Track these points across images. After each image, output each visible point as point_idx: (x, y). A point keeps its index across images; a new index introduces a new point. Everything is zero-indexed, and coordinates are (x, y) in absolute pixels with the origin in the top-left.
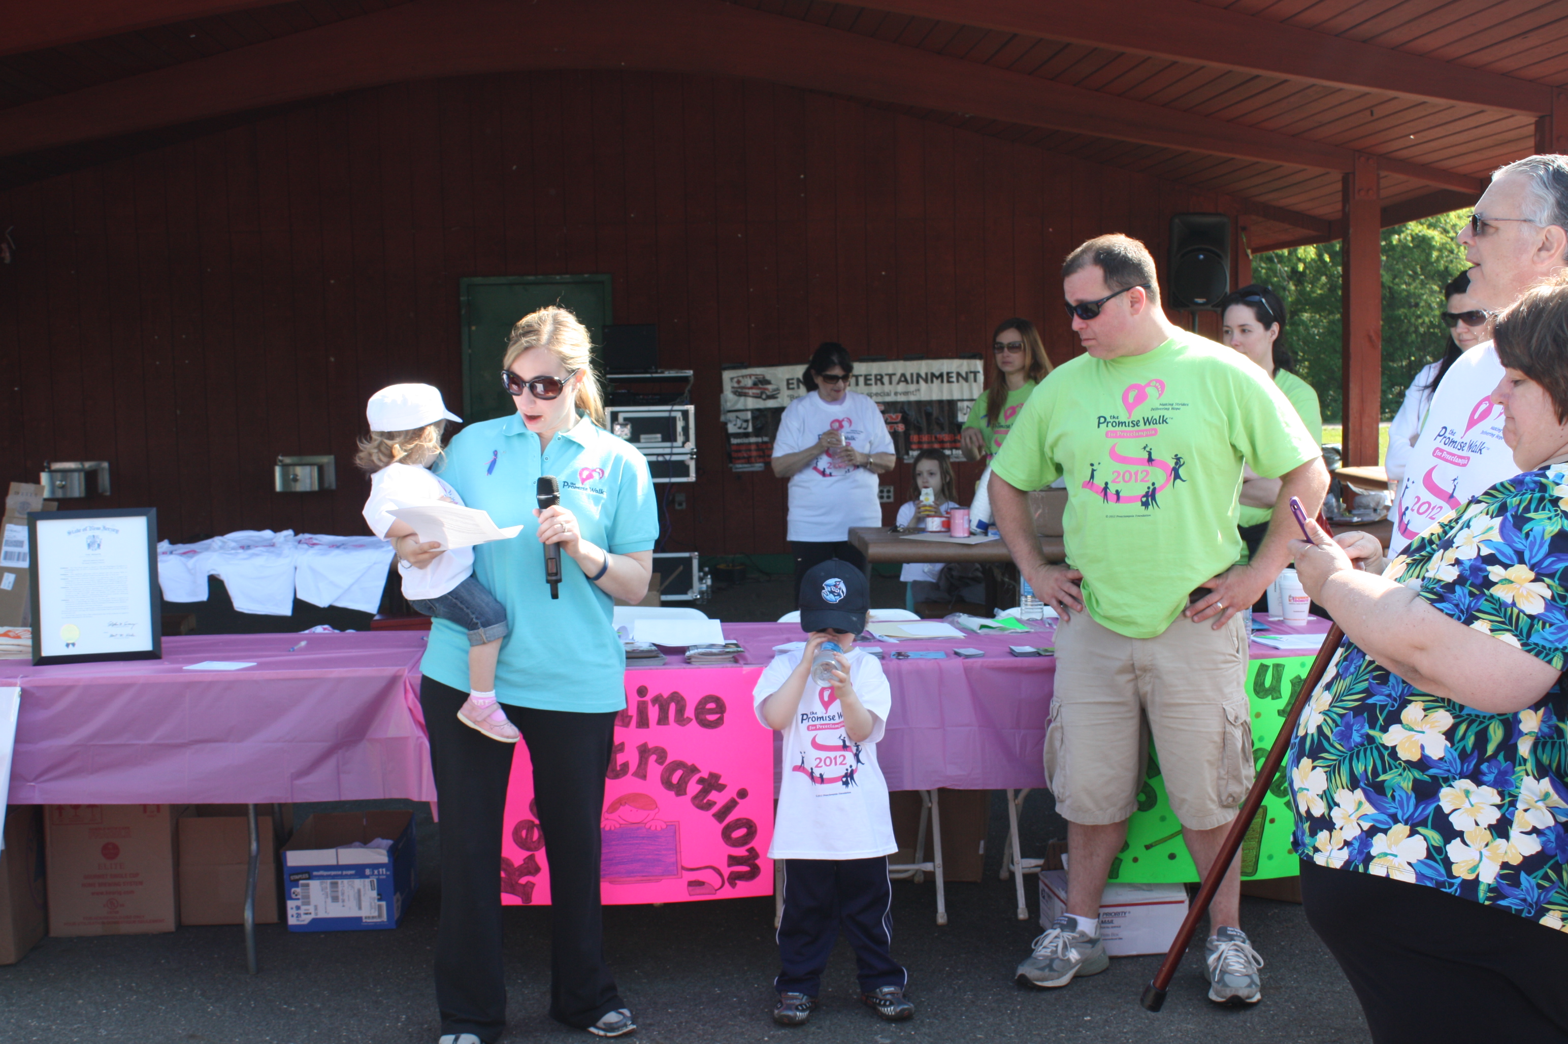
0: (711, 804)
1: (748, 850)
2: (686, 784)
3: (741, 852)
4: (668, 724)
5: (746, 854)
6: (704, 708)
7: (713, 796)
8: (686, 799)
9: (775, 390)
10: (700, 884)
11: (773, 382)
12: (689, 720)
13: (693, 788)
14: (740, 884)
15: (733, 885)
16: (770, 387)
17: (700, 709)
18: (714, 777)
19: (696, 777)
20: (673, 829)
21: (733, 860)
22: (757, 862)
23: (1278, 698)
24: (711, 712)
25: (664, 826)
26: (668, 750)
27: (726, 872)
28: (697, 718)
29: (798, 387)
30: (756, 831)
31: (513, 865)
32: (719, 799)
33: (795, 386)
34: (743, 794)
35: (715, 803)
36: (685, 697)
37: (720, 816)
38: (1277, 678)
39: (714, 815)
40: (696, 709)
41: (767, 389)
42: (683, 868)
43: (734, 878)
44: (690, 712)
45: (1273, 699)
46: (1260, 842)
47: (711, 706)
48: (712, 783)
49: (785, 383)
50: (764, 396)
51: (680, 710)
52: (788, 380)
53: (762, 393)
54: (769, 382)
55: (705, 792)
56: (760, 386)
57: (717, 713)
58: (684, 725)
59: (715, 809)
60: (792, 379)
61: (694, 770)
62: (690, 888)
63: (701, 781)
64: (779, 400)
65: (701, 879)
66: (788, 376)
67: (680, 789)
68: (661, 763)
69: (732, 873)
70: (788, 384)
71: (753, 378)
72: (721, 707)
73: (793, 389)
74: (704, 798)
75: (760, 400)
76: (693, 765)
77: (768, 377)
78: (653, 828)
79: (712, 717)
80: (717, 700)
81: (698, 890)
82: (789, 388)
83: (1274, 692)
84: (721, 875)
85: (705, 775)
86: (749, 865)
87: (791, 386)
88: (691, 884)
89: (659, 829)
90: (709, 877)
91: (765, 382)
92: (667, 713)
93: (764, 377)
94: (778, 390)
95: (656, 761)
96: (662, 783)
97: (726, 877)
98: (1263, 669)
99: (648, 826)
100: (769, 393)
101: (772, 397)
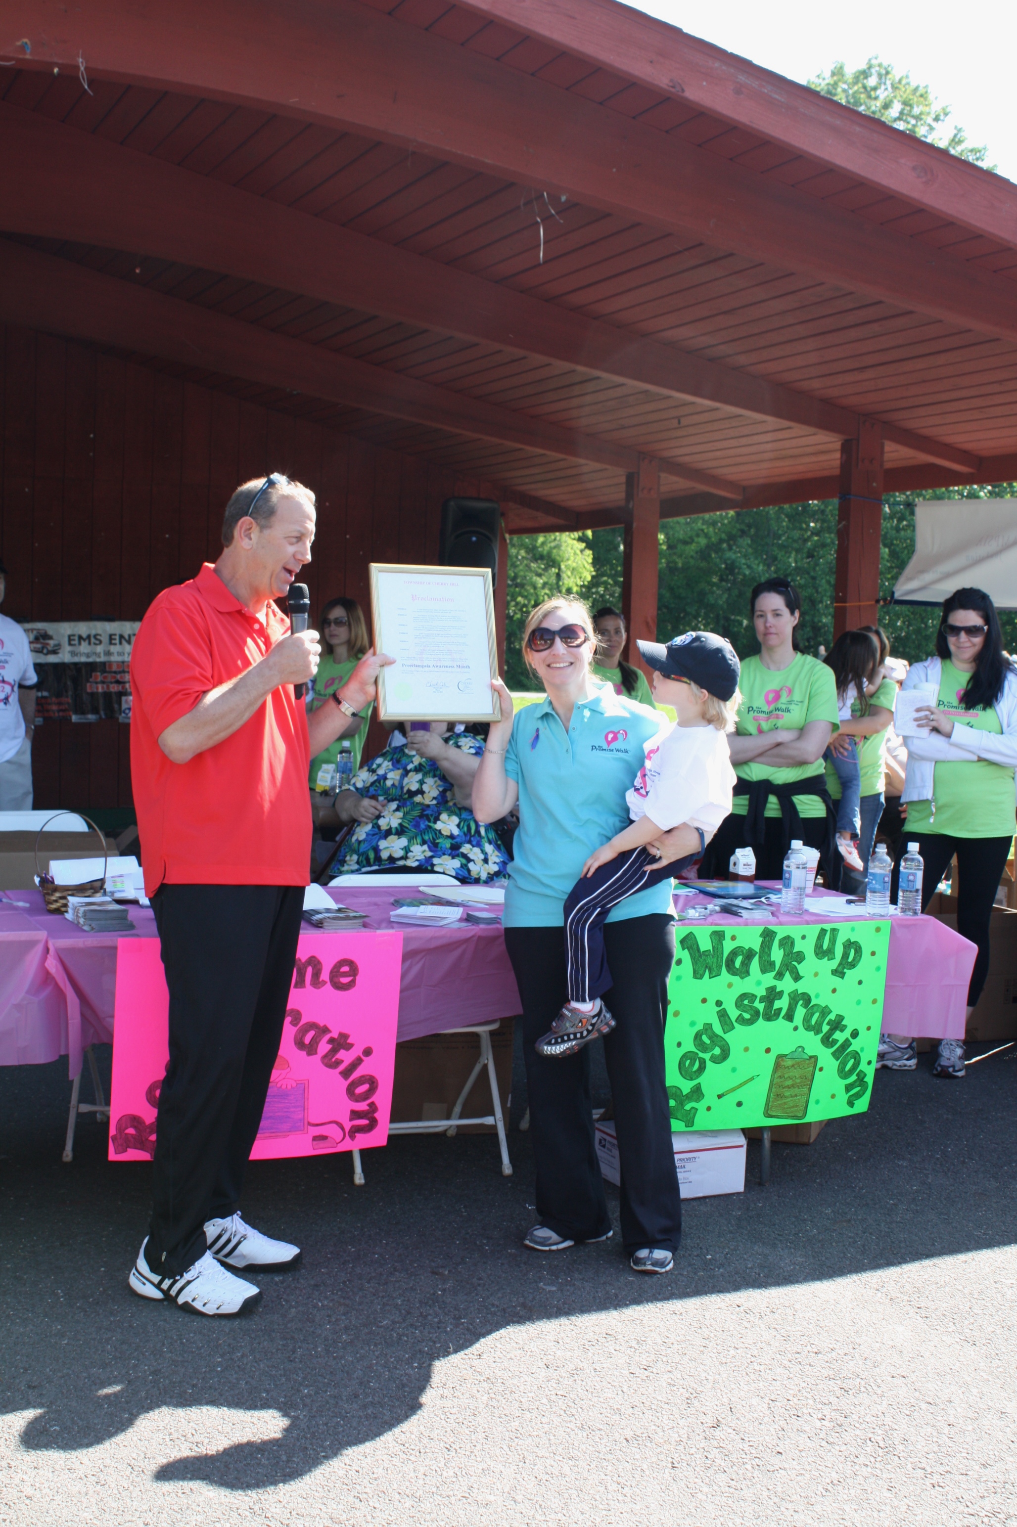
0: (339, 1062)
1: (368, 1105)
2: (317, 1044)
3: (363, 1106)
4: (304, 987)
5: (368, 1108)
6: (338, 971)
7: (342, 1054)
8: (316, 1059)
9: (55, 646)
10: (323, 1138)
11: (54, 637)
12: (324, 983)
13: (324, 1047)
14: (358, 1136)
15: (352, 1137)
16: (51, 642)
17: (335, 973)
18: (344, 1036)
19: (327, 1037)
20: (303, 1088)
21: (355, 1114)
22: (376, 1115)
23: (832, 959)
24: (345, 974)
25: (294, 1085)
26: (302, 1012)
27: (348, 1125)
28: (331, 981)
29: (80, 644)
30: (377, 1087)
31: (144, 1123)
32: (346, 1057)
33: (76, 642)
34: (368, 1052)
35: (343, 1061)
36: (322, 960)
37: (346, 1074)
38: (833, 941)
39: (341, 1073)
40: (331, 972)
41: (48, 644)
42: (309, 1124)
43: (355, 1131)
44: (325, 976)
45: (829, 960)
46: (810, 1089)
47: (345, 969)
48: (341, 1043)
49: (66, 639)
50: (45, 651)
51: (317, 974)
52: (69, 636)
53: (43, 648)
54: (50, 638)
55: (334, 1051)
56: (42, 641)
57: (350, 976)
58: (319, 988)
59: (342, 1067)
60: (74, 635)
61: (325, 1030)
62: (315, 1143)
63: (331, 1041)
64: (60, 655)
65: (324, 1134)
66: (69, 632)
67: (311, 1049)
68: (295, 1025)
69: (353, 1126)
70: (70, 640)
71: (35, 632)
72: (354, 970)
73: (74, 645)
74: (333, 1057)
75: (41, 655)
76: (325, 1026)
77: (50, 633)
78: (284, 1087)
79: (345, 980)
80: (350, 963)
81: (322, 1144)
82: (70, 644)
83: (828, 953)
84: (343, 1129)
85: (335, 1035)
86: (368, 1119)
87: (73, 642)
88: (316, 1138)
89: (289, 1087)
90: (334, 1132)
91: (46, 636)
92: (304, 976)
93: (46, 632)
94: (59, 645)
95: (291, 1023)
96: (296, 1044)
97: (347, 1130)
98: (823, 932)
99: (279, 1085)
100: (50, 648)
101: (55, 652)
